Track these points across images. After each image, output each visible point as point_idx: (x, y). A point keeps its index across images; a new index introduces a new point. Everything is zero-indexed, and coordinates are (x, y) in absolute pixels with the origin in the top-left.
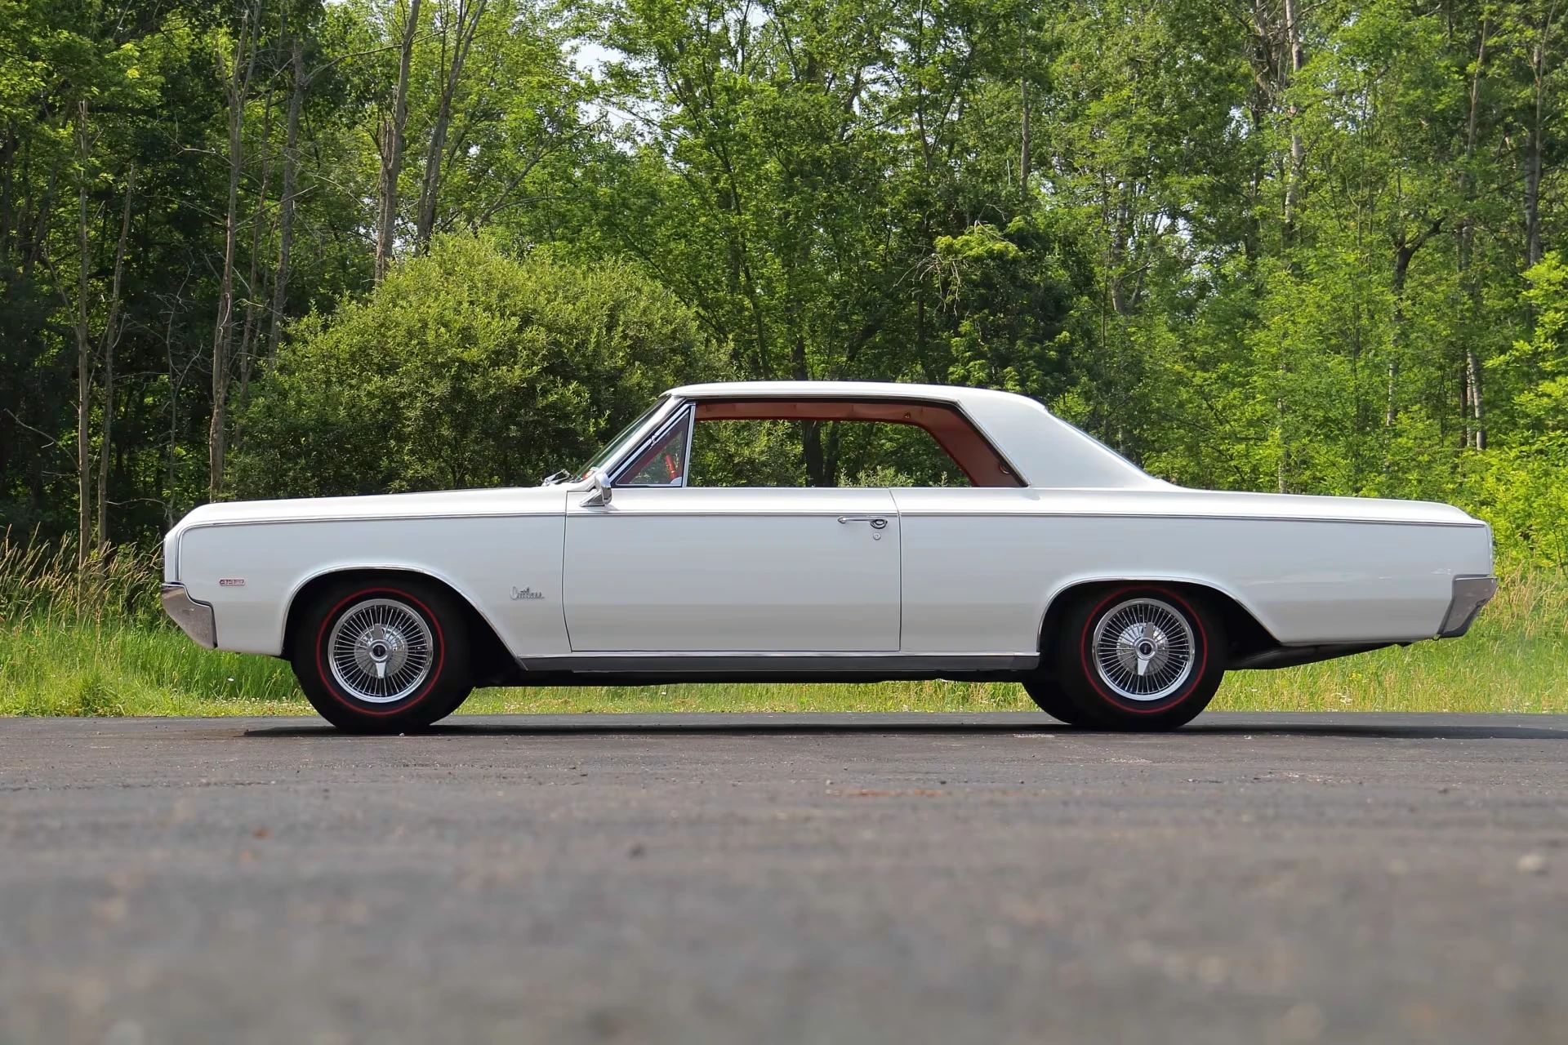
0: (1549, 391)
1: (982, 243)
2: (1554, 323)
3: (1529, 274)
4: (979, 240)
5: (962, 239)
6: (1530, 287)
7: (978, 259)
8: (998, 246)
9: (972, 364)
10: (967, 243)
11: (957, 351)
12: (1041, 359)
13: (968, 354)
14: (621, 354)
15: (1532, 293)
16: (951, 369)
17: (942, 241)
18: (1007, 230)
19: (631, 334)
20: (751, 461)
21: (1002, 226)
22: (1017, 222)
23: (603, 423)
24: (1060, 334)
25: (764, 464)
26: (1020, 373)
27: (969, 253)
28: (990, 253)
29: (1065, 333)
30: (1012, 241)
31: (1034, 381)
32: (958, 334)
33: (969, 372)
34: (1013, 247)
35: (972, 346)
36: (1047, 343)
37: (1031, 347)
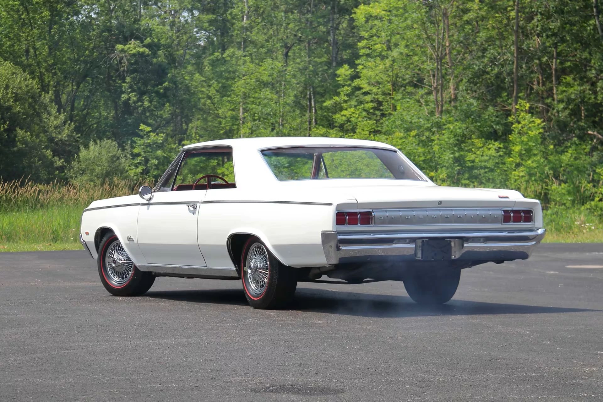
0: (345, 114)
1: (135, 48)
2: (347, 91)
3: (338, 72)
4: (133, 47)
5: (128, 46)
6: (339, 77)
7: (134, 55)
8: (142, 50)
9: (131, 94)
10: (129, 48)
11: (125, 88)
12: (157, 93)
13: (129, 90)
14: (12, 100)
15: (339, 79)
16: (123, 96)
17: (119, 47)
18: (144, 44)
19: (14, 92)
20: (61, 140)
21: (142, 42)
22: (148, 41)
23: (6, 127)
24: (165, 83)
25: (66, 141)
26: (150, 98)
27: (130, 52)
28: (139, 52)
29: (167, 83)
30: (147, 48)
31: (155, 102)
32: (125, 82)
33: (130, 97)
34: (147, 51)
35: (131, 87)
36: (160, 87)
37: (154, 88)
